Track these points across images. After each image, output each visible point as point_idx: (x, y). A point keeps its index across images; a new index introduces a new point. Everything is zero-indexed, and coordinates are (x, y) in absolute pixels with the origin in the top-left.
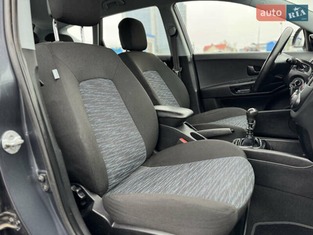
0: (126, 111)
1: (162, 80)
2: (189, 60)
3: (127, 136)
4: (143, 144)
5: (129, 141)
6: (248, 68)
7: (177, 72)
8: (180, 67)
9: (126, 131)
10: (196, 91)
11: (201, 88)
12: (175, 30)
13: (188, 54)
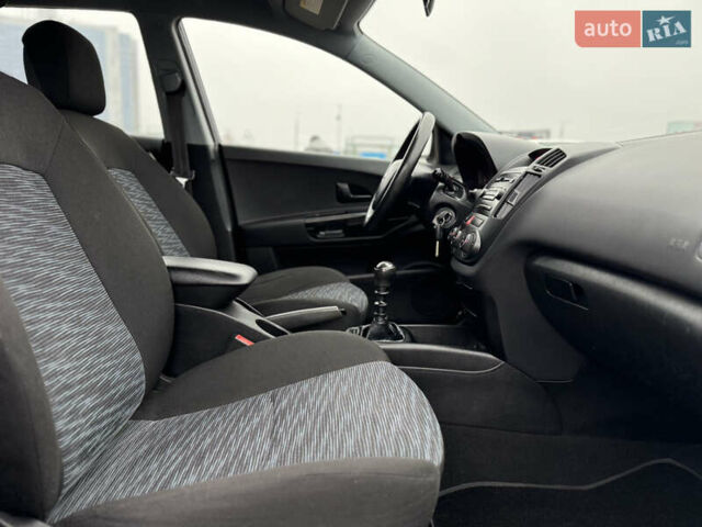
0: (87, 267)
1: (147, 197)
2: (212, 156)
3: (100, 336)
4: (138, 357)
5: (104, 351)
6: (337, 187)
7: (183, 181)
8: (191, 169)
9: (95, 321)
10: (229, 229)
11: (241, 222)
12: (179, 80)
13: (210, 143)
